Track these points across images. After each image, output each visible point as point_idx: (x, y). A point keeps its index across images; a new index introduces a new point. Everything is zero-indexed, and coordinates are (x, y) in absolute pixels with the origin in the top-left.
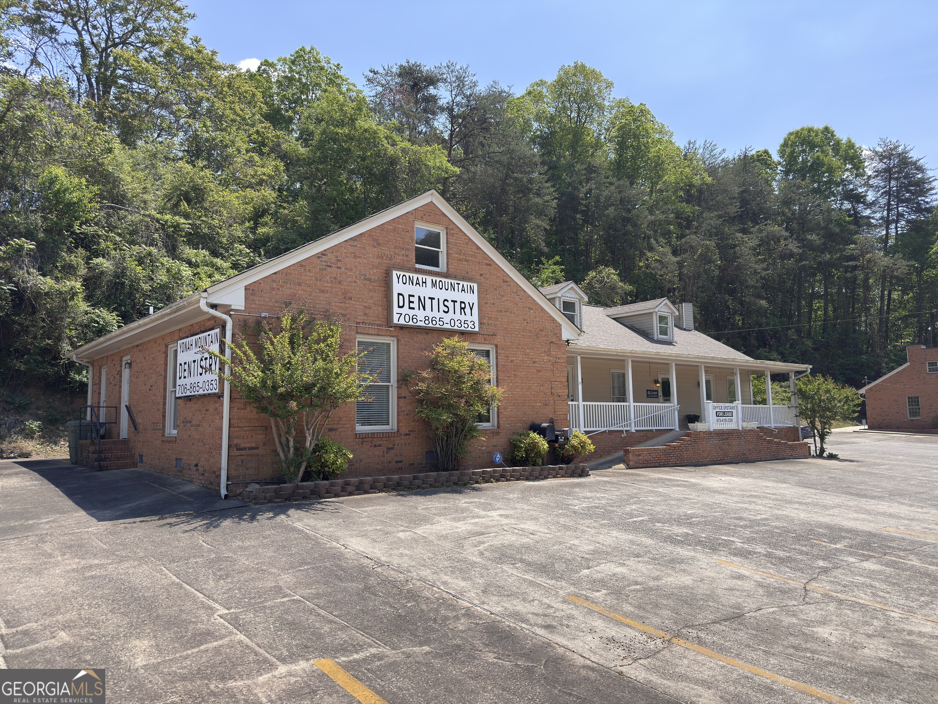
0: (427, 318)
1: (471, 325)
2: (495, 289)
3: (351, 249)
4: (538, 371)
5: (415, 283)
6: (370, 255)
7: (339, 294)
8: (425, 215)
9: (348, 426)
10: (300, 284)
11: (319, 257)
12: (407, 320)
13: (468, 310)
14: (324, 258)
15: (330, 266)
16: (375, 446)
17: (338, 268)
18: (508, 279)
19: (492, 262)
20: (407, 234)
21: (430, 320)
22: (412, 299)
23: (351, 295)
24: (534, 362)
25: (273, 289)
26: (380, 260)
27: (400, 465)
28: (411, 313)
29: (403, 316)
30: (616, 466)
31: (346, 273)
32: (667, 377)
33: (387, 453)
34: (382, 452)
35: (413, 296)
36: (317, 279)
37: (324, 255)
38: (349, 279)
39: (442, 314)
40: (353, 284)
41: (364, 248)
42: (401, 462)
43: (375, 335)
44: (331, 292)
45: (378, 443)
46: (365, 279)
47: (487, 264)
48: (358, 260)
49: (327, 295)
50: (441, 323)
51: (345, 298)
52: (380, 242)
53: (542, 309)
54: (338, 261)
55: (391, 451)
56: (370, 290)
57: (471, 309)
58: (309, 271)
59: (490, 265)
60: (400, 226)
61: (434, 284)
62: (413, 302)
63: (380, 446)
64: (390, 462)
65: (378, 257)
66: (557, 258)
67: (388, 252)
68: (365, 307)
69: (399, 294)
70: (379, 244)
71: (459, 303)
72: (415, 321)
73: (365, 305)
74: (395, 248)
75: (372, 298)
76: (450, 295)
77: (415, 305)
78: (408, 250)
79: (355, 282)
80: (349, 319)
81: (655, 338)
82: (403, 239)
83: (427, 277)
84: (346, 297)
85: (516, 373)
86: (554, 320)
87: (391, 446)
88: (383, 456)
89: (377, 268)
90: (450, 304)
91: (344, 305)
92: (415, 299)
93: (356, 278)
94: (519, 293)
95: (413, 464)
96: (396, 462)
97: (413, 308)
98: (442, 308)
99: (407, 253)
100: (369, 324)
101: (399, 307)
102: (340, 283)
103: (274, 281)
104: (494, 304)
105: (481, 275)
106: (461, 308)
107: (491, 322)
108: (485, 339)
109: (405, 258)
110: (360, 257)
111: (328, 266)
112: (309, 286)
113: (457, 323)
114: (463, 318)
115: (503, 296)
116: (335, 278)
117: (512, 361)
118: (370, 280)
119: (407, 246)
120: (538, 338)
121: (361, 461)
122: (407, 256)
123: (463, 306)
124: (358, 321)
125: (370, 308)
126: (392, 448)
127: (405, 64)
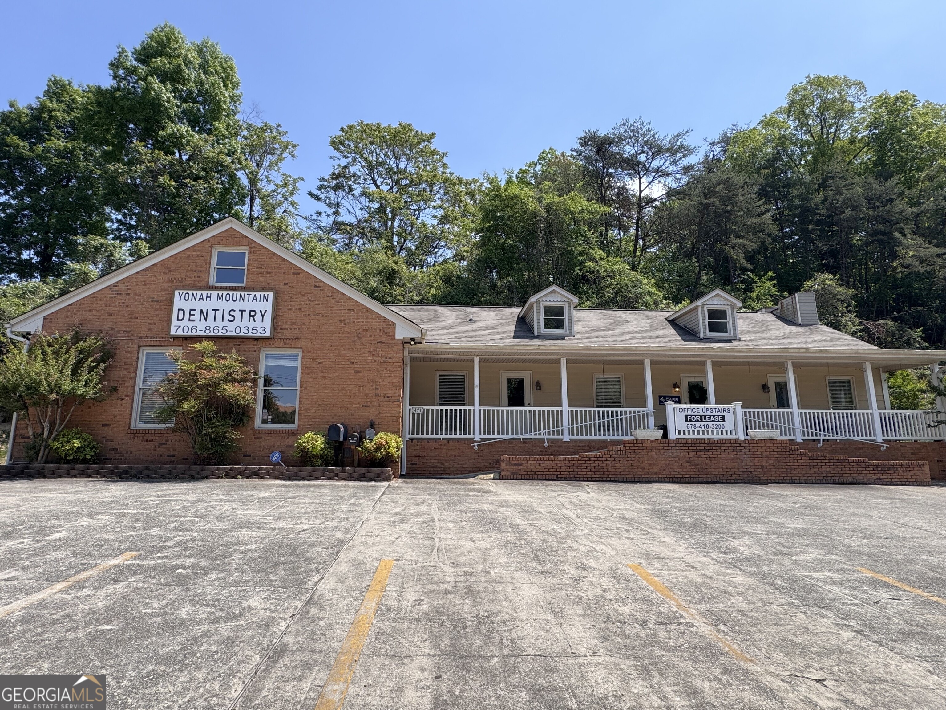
0: (208, 328)
1: (260, 330)
2: (303, 295)
3: (142, 279)
4: (357, 372)
5: (198, 298)
6: (160, 281)
7: (126, 315)
8: (222, 240)
9: (121, 423)
10: (90, 311)
11: (111, 289)
12: (185, 331)
13: (258, 317)
14: (116, 289)
15: (120, 294)
16: (147, 441)
17: (127, 294)
18: (321, 285)
19: (300, 271)
20: (202, 258)
21: (212, 329)
22: (192, 312)
23: (137, 315)
24: (353, 363)
25: (67, 317)
26: (170, 284)
27: (172, 459)
28: (191, 324)
29: (181, 328)
30: (480, 476)
31: (134, 298)
32: (698, 379)
33: (159, 447)
34: (153, 447)
35: (195, 310)
36: (106, 306)
37: (116, 286)
38: (137, 303)
39: (226, 323)
40: (140, 306)
41: (155, 276)
42: (174, 456)
43: (158, 346)
44: (118, 315)
45: (150, 439)
46: (152, 301)
47: (294, 274)
48: (148, 286)
49: (114, 317)
50: (224, 331)
51: (131, 318)
52: (172, 269)
53: (368, 310)
54: (128, 289)
55: (164, 446)
56: (157, 310)
57: (263, 316)
58: (100, 300)
59: (298, 274)
60: (194, 253)
61: (219, 298)
62: (194, 315)
63: (152, 440)
64: (161, 456)
65: (168, 281)
66: (770, 274)
67: (179, 277)
68: (150, 324)
69: (179, 310)
70: (170, 271)
71: (248, 312)
72: (194, 331)
73: (150, 322)
74: (187, 272)
75: (157, 315)
76: (238, 305)
77: (197, 317)
78: (201, 271)
79: (142, 304)
80: (132, 335)
81: (702, 335)
82: (196, 263)
83: (212, 292)
84: (133, 317)
85: (326, 374)
86: (385, 319)
87: (164, 441)
88: (155, 450)
89: (166, 290)
90: (237, 314)
91: (129, 324)
92: (197, 313)
93: (144, 301)
94: (335, 297)
95: (187, 459)
96: (168, 456)
97: (194, 320)
98: (227, 317)
99: (200, 274)
100: (151, 337)
101: (178, 320)
102: (127, 306)
103: (69, 311)
104: (300, 309)
105: (286, 284)
106: (250, 316)
107: (296, 327)
108: (285, 343)
109: (197, 279)
110: (150, 284)
111: (118, 294)
112: (98, 311)
113: (243, 330)
114: (252, 324)
115: (313, 301)
116: (123, 303)
117: (320, 363)
118: (157, 301)
119: (200, 269)
120: (359, 338)
121: (131, 453)
122: (199, 277)
123: (253, 313)
124: (140, 335)
125: (155, 324)
126: (165, 444)
127: (583, 135)
